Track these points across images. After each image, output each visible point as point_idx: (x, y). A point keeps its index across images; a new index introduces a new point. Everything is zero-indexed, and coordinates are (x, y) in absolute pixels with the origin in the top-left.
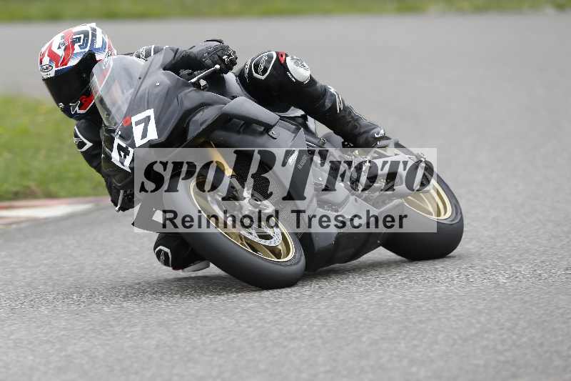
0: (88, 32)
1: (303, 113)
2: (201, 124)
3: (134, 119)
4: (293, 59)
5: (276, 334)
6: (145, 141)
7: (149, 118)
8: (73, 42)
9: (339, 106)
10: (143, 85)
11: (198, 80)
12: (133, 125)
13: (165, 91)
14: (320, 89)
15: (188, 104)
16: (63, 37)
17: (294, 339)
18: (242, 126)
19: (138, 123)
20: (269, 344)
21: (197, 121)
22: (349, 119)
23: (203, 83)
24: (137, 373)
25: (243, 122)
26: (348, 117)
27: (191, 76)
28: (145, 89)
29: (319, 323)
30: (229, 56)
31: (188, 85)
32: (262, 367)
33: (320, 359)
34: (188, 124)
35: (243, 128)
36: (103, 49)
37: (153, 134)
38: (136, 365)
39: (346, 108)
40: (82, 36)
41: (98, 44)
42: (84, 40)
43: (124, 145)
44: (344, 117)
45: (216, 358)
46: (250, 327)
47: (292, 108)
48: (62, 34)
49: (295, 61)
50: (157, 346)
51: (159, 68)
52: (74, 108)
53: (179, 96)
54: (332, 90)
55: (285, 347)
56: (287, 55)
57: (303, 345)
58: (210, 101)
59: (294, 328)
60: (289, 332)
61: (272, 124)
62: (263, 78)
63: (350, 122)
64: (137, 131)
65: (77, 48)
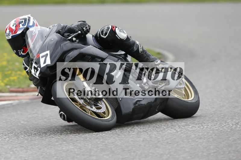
0: (26, 18)
1: (124, 53)
2: (71, 58)
3: (41, 55)
4: (119, 29)
5: (193, 136)
6: (45, 65)
7: (47, 54)
8: (20, 23)
9: (140, 50)
10: (46, 40)
11: (72, 38)
12: (41, 57)
13: (55, 42)
14: (131, 42)
15: (65, 49)
16: (15, 21)
17: (200, 138)
18: (90, 59)
19: (42, 57)
20: (190, 140)
21: (69, 56)
22: (145, 55)
23: (74, 39)
24: (134, 152)
25: (91, 57)
26: (144, 55)
27: (69, 36)
28: (47, 42)
29: (211, 132)
30: (86, 28)
31: (66, 40)
32: (187, 150)
33: (212, 147)
34: (65, 57)
35: (91, 59)
36: (33, 25)
37: (48, 62)
38: (134, 148)
39: (144, 51)
40: (24, 20)
41: (31, 24)
42: (24, 22)
43: (36, 67)
44: (143, 54)
45: (167, 146)
46: (182, 133)
47: (120, 51)
48: (15, 20)
49: (119, 30)
50: (143, 141)
51: (54, 32)
52: (20, 52)
53: (62, 45)
54: (138, 43)
55: (197, 142)
56: (116, 27)
57: (204, 141)
58: (76, 47)
59: (200, 134)
60: (199, 135)
61: (105, 58)
62: (105, 37)
63: (146, 57)
64: (42, 60)
65: (21, 26)
